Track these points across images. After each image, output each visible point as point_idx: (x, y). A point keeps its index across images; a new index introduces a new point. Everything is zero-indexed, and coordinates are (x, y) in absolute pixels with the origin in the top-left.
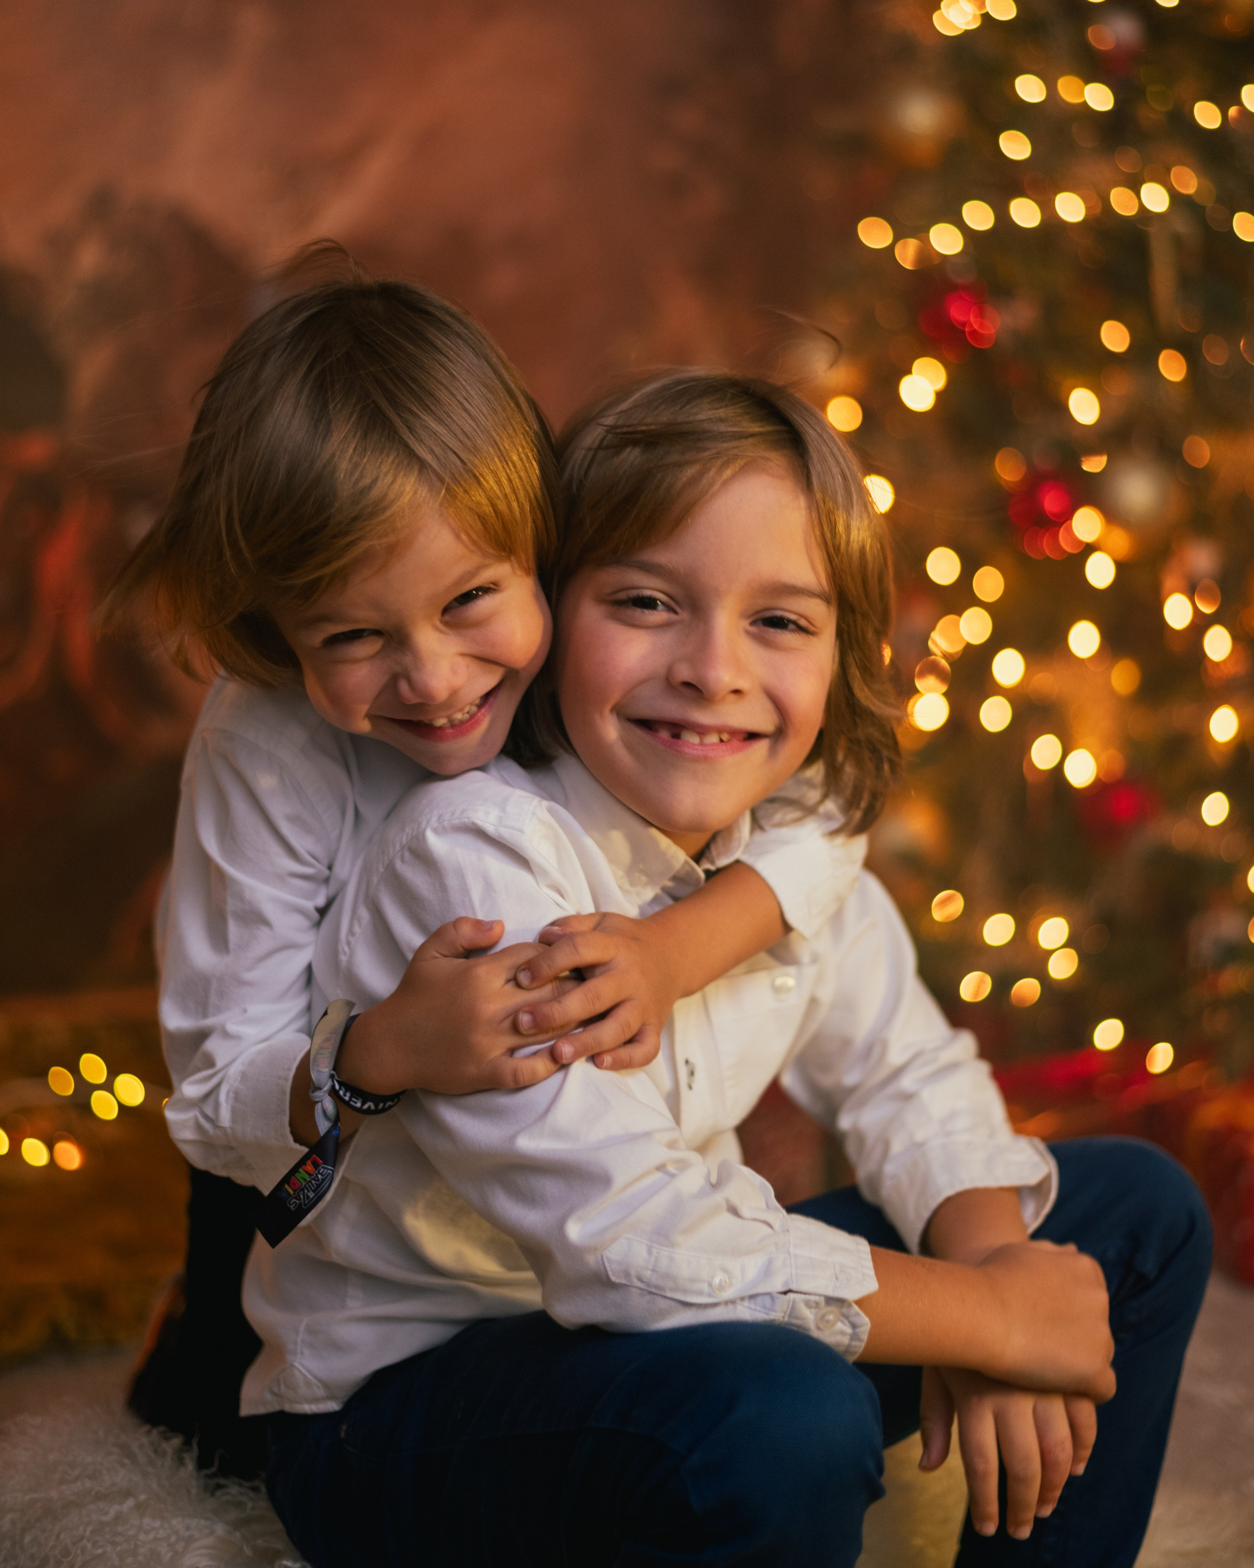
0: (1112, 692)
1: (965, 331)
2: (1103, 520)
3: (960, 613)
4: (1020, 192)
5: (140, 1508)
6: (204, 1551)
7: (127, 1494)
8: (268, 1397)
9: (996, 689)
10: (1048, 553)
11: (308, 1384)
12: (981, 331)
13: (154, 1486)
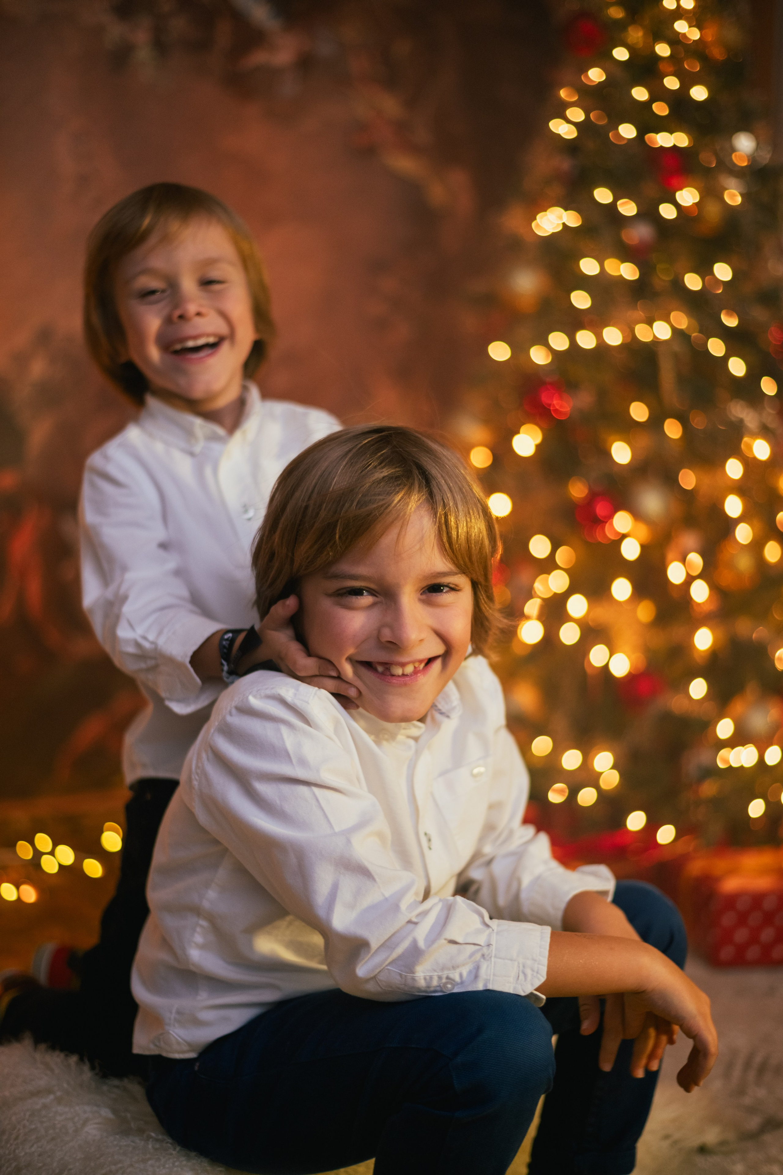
0: (638, 621)
1: (550, 410)
2: (633, 519)
3: (549, 573)
4: (582, 327)
5: (59, 1101)
6: (95, 1126)
7: (49, 1091)
8: (152, 1046)
9: (569, 619)
10: (600, 540)
11: (178, 1043)
12: (561, 410)
13: (65, 1085)
